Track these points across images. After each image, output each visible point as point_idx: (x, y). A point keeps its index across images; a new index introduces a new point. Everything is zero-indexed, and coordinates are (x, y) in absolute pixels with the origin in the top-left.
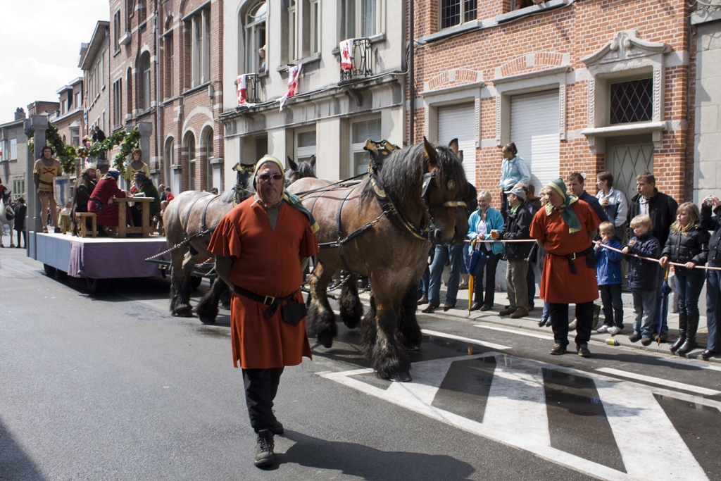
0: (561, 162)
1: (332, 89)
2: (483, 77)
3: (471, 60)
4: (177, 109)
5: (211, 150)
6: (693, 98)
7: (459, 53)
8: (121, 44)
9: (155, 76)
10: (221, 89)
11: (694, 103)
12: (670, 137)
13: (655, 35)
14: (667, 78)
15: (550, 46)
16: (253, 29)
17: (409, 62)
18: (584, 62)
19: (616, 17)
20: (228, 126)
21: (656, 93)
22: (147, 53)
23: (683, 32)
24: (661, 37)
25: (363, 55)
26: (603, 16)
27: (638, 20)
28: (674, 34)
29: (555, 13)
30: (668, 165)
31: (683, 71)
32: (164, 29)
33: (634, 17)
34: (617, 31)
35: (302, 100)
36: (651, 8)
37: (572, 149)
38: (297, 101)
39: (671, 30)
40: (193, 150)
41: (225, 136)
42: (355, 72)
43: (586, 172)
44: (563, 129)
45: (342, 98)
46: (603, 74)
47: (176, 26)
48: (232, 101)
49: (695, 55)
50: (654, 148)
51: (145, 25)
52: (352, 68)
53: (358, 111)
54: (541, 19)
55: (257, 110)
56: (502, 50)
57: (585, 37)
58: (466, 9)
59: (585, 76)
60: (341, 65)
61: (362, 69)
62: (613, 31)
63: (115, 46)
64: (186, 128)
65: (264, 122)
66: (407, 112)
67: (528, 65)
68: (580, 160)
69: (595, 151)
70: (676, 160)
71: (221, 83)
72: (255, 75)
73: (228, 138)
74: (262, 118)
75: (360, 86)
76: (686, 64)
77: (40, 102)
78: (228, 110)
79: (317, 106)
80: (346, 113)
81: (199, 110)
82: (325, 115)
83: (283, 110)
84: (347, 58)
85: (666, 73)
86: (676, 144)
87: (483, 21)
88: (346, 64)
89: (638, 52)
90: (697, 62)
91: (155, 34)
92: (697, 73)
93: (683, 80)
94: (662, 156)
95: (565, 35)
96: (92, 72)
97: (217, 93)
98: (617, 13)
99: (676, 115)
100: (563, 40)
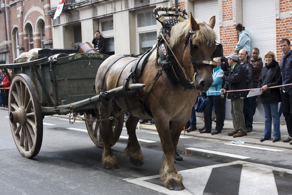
0: (277, 33)
4: (19, 9)
5: (44, 35)
37: (284, 25)
40: (31, 35)
41: (53, 26)
44: (278, 12)
53: (141, 6)
55: (73, 8)
64: (26, 21)
65: (78, 15)
66: (173, 5)
73: (54, 27)
74: (77, 13)
78: (54, 8)
79: (113, 4)
80: (133, 8)
81: (34, 9)
82: (118, 9)
83: (90, 7)
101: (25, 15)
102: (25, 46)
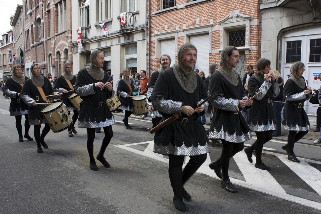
0: (209, 62)
1: (117, 33)
2: (178, 28)
3: (174, 21)
5: (67, 58)
6: (261, 38)
7: (169, 18)
8: (28, 15)
9: (43, 28)
10: (71, 33)
11: (261, 40)
12: (252, 53)
13: (247, 13)
14: (251, 29)
15: (206, 16)
17: (149, 22)
18: (219, 22)
19: (231, 5)
21: (247, 35)
22: (39, 19)
23: (257, 12)
24: (249, 13)
25: (130, 19)
26: (226, 4)
27: (239, 7)
28: (254, 13)
29: (208, 3)
31: (257, 27)
32: (47, 9)
33: (239, 5)
34: (232, 10)
35: (105, 37)
36: (245, 2)
37: (214, 57)
38: (103, 38)
39: (252, 11)
40: (60, 59)
42: (127, 26)
44: (210, 49)
45: (121, 36)
46: (226, 27)
47: (52, 7)
49: (261, 21)
50: (245, 57)
51: (38, 7)
52: (126, 24)
53: (128, 42)
54: (202, 5)
55: (86, 42)
56: (186, 17)
57: (219, 13)
59: (219, 28)
60: (121, 23)
61: (129, 25)
62: (230, 11)
63: (26, 16)
64: (57, 50)
65: (89, 47)
66: (148, 42)
67: (196, 24)
68: (217, 61)
70: (254, 62)
71: (71, 31)
72: (85, 27)
73: (74, 53)
74: (88, 45)
75: (129, 31)
76: (258, 24)
78: (74, 42)
79: (111, 40)
80: (123, 43)
81: (62, 42)
82: (114, 43)
83: (97, 42)
84: (123, 20)
85: (251, 28)
86: (254, 55)
87: (179, 6)
88: (123, 23)
89: (240, 19)
90: (262, 24)
91: (43, 10)
92: (262, 28)
93: (257, 31)
94: (249, 60)
95: (211, 12)
96: (16, 27)
97: (70, 35)
98: (232, 3)
99: (254, 44)
100: (210, 14)
101: (56, 46)
102: (56, 65)
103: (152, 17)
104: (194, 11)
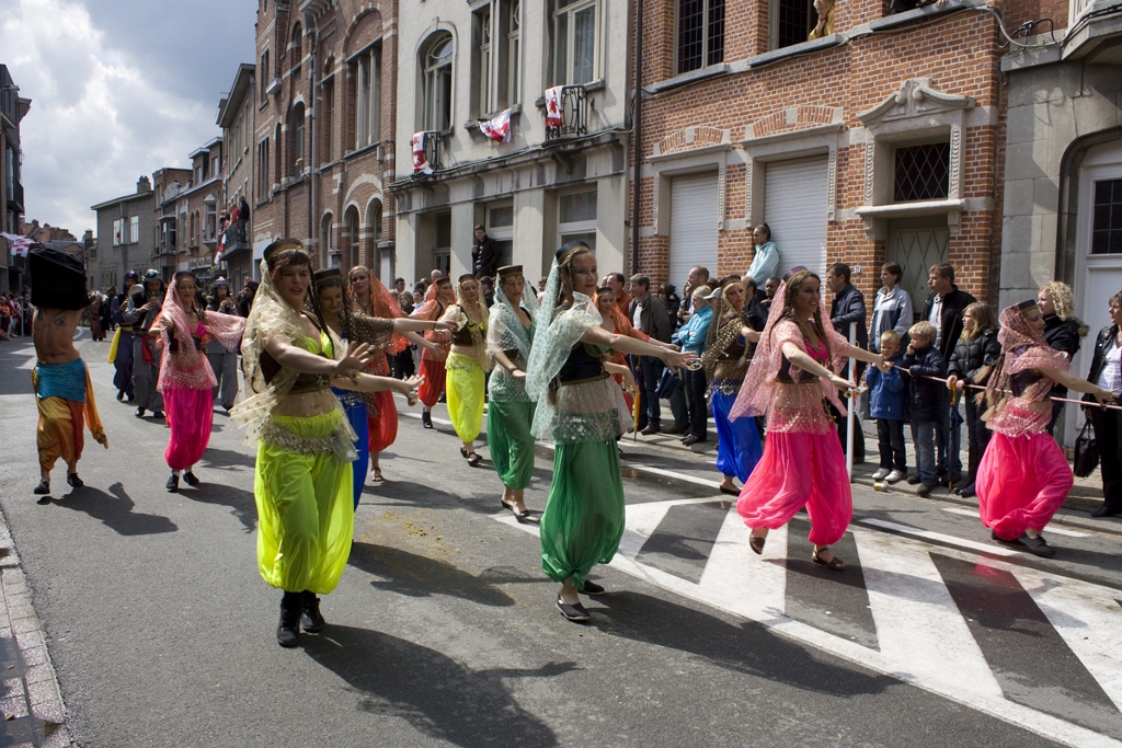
0: (829, 250)
1: (534, 152)
2: (729, 138)
3: (715, 115)
4: (337, 177)
5: (379, 230)
6: (1002, 169)
7: (700, 106)
8: (270, 92)
9: (311, 135)
10: (394, 150)
11: (1003, 175)
12: (970, 220)
13: (954, 85)
14: (968, 141)
15: (818, 98)
16: (436, 73)
17: (634, 118)
18: (861, 118)
19: (904, 60)
20: (401, 199)
21: (954, 161)
22: (300, 104)
23: (990, 81)
24: (962, 87)
25: (575, 107)
26: (886, 59)
27: (929, 66)
28: (979, 84)
29: (826, 55)
30: (967, 256)
31: (990, 133)
32: (323, 74)
33: (928, 61)
34: (905, 78)
35: (495, 166)
36: (949, 50)
37: (843, 234)
38: (490, 167)
39: (975, 78)
40: (357, 230)
41: (397, 213)
42: (565, 129)
43: (861, 264)
44: (832, 207)
45: (548, 163)
46: (886, 134)
47: (338, 70)
48: (406, 166)
49: (1006, 112)
50: (949, 234)
51: (299, 69)
52: (561, 124)
53: (568, 180)
54: (806, 62)
55: (440, 179)
56: (754, 102)
57: (863, 87)
58: (710, 49)
59: (861, 137)
60: (547, 119)
61: (573, 125)
62: (899, 79)
63: (262, 96)
64: (348, 201)
65: (447, 194)
66: (630, 182)
67: (788, 122)
68: (854, 249)
69: (873, 236)
70: (978, 250)
71: (393, 143)
72: (437, 133)
73: (400, 215)
74: (444, 189)
75: (570, 147)
76: (994, 124)
77: (169, 169)
78: (401, 179)
79: (515, 174)
80: (552, 183)
81: (365, 178)
82: (525, 185)
83: (471, 178)
84: (555, 112)
85: (968, 135)
86: (978, 229)
87: (731, 64)
88: (554, 119)
89: (932, 107)
90: (1008, 122)
91: (312, 80)
92: (1008, 134)
93: (989, 144)
94: (960, 244)
95: (837, 84)
96: (234, 130)
97: (388, 157)
98: (906, 54)
99: (979, 191)
100: (835, 90)
101: (347, 190)
102: (343, 251)
103: (646, 100)
104: (780, 81)
